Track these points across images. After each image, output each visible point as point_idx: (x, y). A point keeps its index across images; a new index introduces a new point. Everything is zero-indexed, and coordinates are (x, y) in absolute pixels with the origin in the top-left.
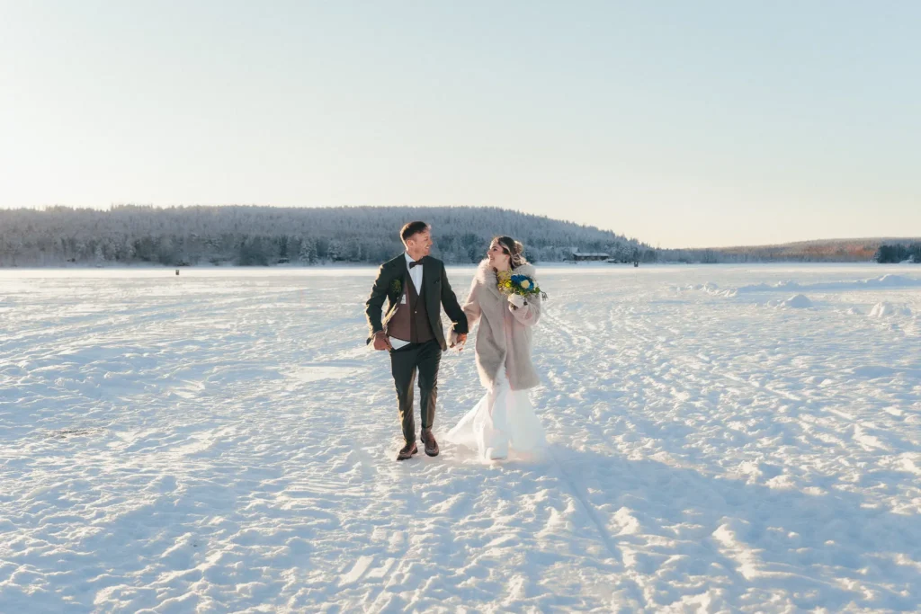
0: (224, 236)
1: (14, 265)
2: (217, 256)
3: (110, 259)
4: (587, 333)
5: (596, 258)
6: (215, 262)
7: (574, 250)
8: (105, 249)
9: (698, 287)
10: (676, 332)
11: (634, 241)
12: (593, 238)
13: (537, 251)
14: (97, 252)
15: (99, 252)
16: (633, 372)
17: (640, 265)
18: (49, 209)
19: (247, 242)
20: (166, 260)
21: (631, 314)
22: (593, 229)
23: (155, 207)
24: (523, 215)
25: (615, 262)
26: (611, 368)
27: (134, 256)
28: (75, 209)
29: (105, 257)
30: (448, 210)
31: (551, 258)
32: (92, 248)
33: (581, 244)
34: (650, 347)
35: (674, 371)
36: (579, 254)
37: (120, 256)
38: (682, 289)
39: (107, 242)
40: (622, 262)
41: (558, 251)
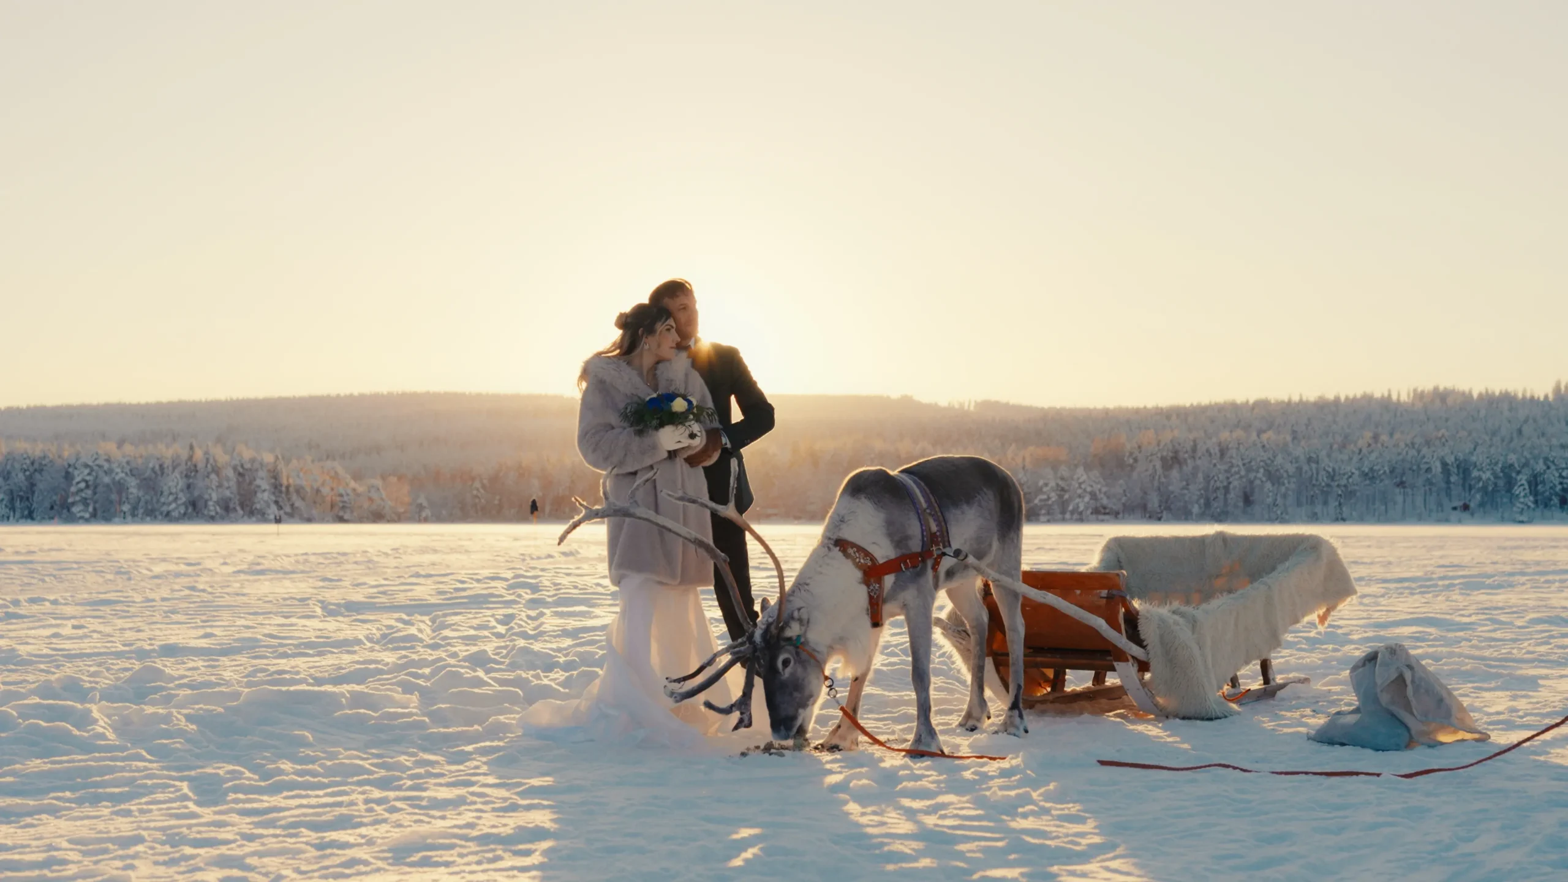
3: (1546, 506)
14: (1517, 490)
15: (1522, 488)
18: (1420, 396)
28: (1475, 395)
29: (1536, 502)
32: (1508, 476)
39: (1540, 467)
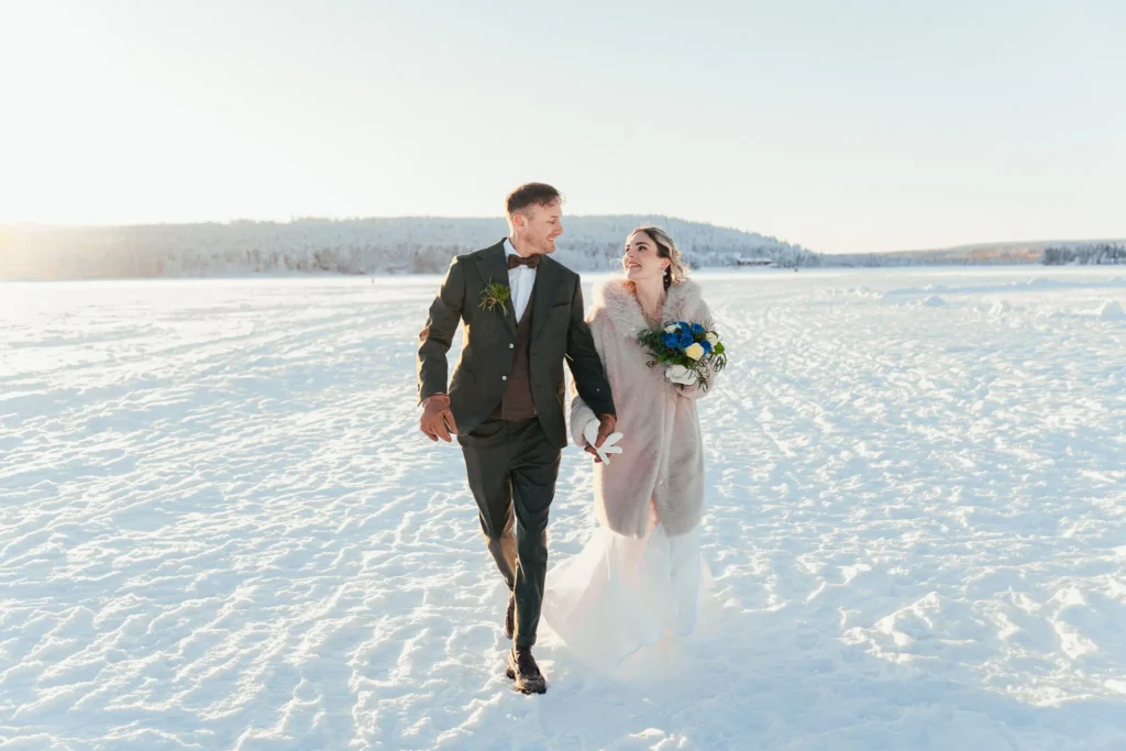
0: (399, 246)
1: (203, 276)
2: (392, 265)
4: (748, 327)
5: (759, 263)
6: (391, 271)
7: (738, 256)
8: (286, 259)
9: (852, 290)
10: (820, 325)
11: (797, 247)
12: (756, 244)
13: (701, 258)
14: (279, 263)
15: (281, 262)
16: (781, 352)
17: (800, 270)
19: (421, 251)
20: (344, 269)
21: (786, 313)
22: (756, 236)
23: (333, 219)
24: (687, 222)
25: (778, 267)
26: (765, 350)
27: (315, 265)
29: (287, 268)
30: (613, 218)
31: (715, 263)
32: (275, 258)
33: (744, 250)
34: (797, 336)
35: (812, 350)
36: (742, 260)
37: (301, 265)
38: (836, 292)
39: (288, 252)
40: (785, 266)
41: (722, 256)
